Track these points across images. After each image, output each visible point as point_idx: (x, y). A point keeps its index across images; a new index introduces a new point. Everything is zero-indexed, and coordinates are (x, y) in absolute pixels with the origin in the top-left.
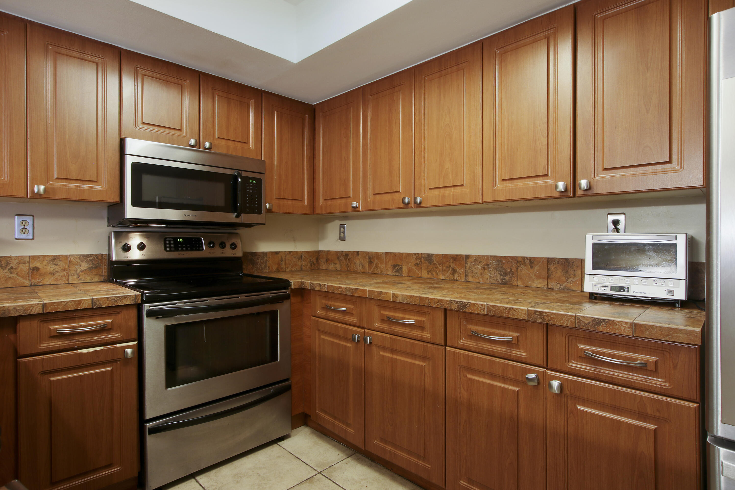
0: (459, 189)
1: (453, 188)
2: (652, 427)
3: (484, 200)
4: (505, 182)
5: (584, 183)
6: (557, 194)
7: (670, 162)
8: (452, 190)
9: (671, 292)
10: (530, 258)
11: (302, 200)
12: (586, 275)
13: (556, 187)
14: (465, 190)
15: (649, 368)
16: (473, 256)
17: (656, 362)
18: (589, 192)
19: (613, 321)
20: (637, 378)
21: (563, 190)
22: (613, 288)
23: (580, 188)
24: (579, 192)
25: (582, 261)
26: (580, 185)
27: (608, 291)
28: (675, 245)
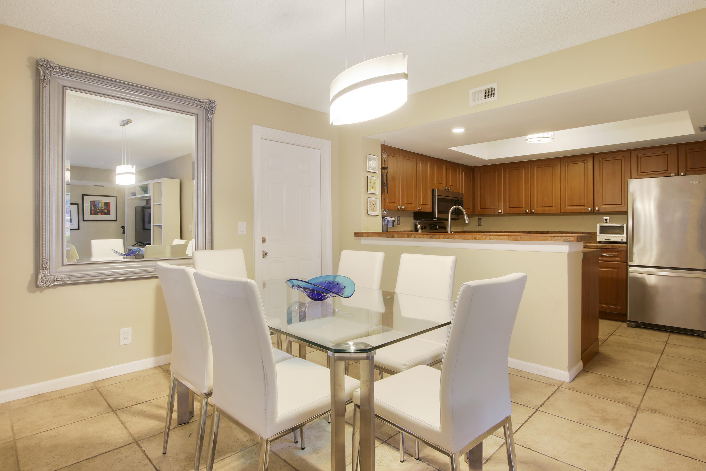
0: (550, 208)
1: (548, 207)
2: (616, 270)
3: (561, 212)
4: (569, 206)
5: (597, 208)
6: (589, 211)
7: (622, 204)
8: (548, 208)
9: (622, 240)
10: (575, 232)
11: (470, 209)
12: (597, 236)
13: (588, 209)
14: (552, 208)
15: (615, 256)
16: (550, 232)
17: (617, 255)
18: (598, 211)
19: (607, 245)
20: (613, 259)
21: (590, 210)
22: (606, 239)
23: (596, 210)
24: (595, 211)
25: (596, 233)
26: (596, 209)
27: (604, 240)
28: (623, 227)
